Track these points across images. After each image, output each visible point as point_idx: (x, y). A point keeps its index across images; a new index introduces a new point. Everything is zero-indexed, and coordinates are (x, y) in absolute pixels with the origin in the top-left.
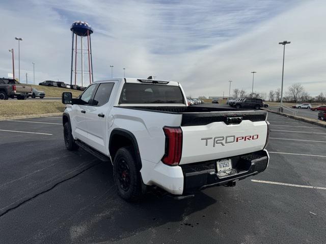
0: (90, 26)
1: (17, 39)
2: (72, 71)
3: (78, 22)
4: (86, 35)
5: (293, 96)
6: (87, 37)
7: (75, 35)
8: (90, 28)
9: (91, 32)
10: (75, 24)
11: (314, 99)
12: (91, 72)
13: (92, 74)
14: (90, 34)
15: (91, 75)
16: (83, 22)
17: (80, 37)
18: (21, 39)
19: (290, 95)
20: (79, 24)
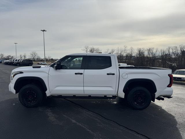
5: (33, 58)
11: (43, 59)
19: (31, 57)
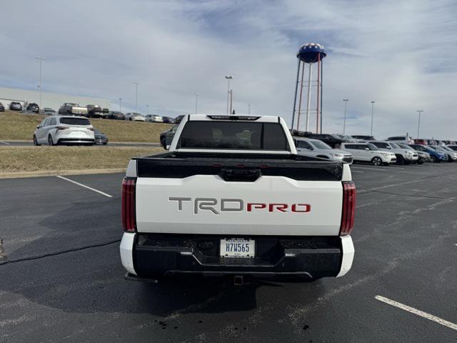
0: (322, 47)
1: (227, 78)
2: (294, 110)
3: (307, 44)
4: (317, 60)
6: (317, 63)
7: (302, 62)
8: (323, 50)
9: (323, 55)
10: (303, 48)
12: (319, 110)
13: (321, 113)
14: (321, 58)
15: (319, 115)
16: (313, 44)
17: (309, 64)
18: (231, 78)
20: (308, 47)
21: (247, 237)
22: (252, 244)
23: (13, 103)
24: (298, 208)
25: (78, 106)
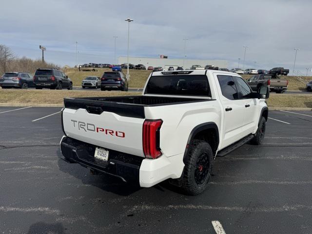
21: (106, 149)
22: (107, 153)
23: (170, 67)
24: (119, 134)
25: (200, 67)
